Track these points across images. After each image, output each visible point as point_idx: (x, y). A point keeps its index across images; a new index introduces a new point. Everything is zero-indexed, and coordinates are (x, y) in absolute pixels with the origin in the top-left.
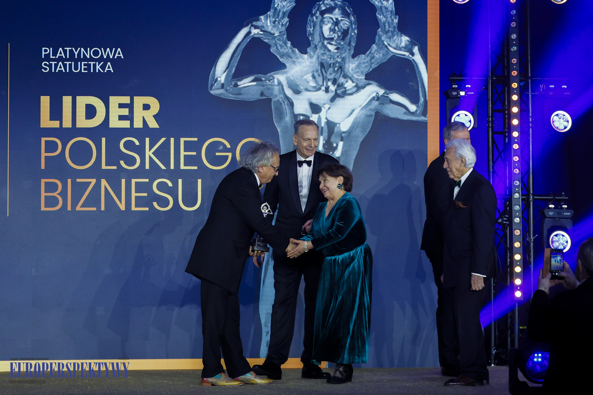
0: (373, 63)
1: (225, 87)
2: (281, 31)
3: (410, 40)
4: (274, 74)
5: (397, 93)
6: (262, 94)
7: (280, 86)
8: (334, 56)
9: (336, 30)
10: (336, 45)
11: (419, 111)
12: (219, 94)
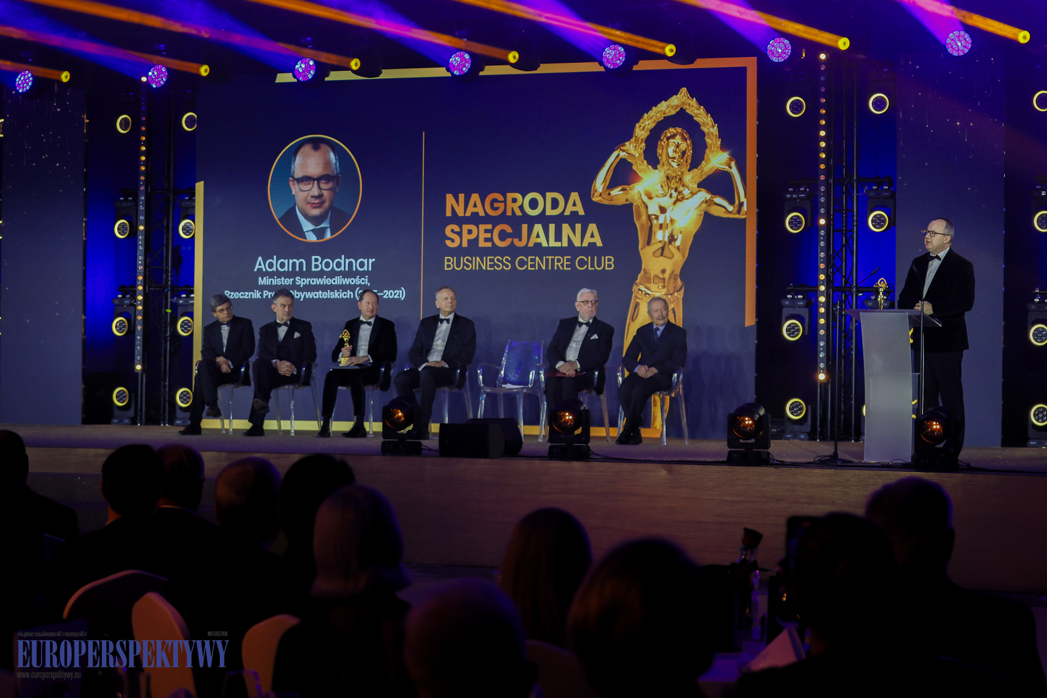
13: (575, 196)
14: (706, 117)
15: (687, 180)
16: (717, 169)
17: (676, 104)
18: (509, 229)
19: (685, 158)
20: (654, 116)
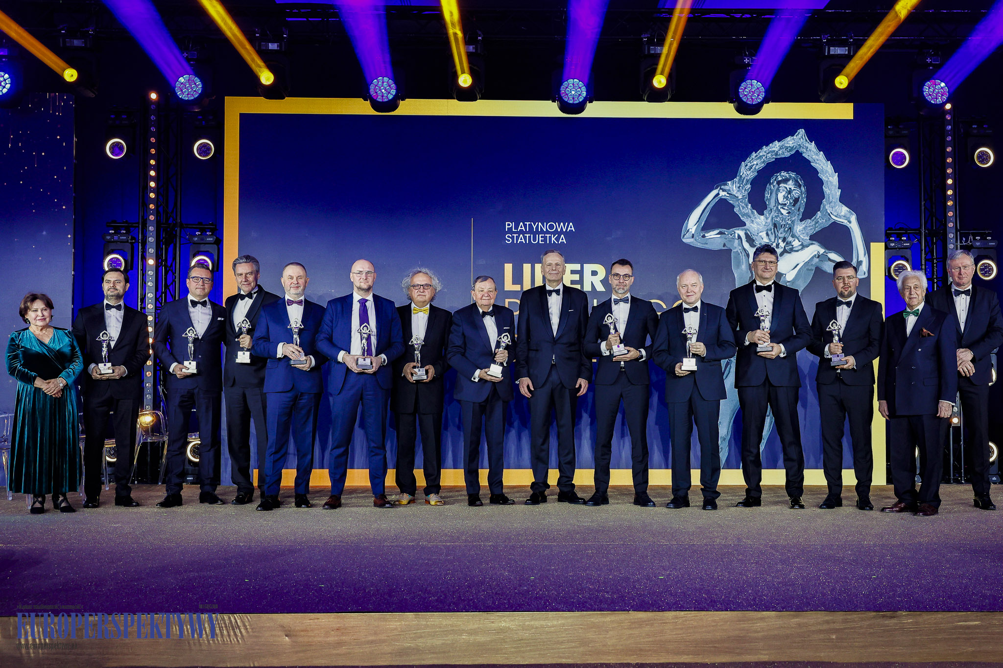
6: (724, 245)
7: (740, 240)
8: (785, 219)
14: (826, 164)
17: (792, 145)
20: (764, 156)
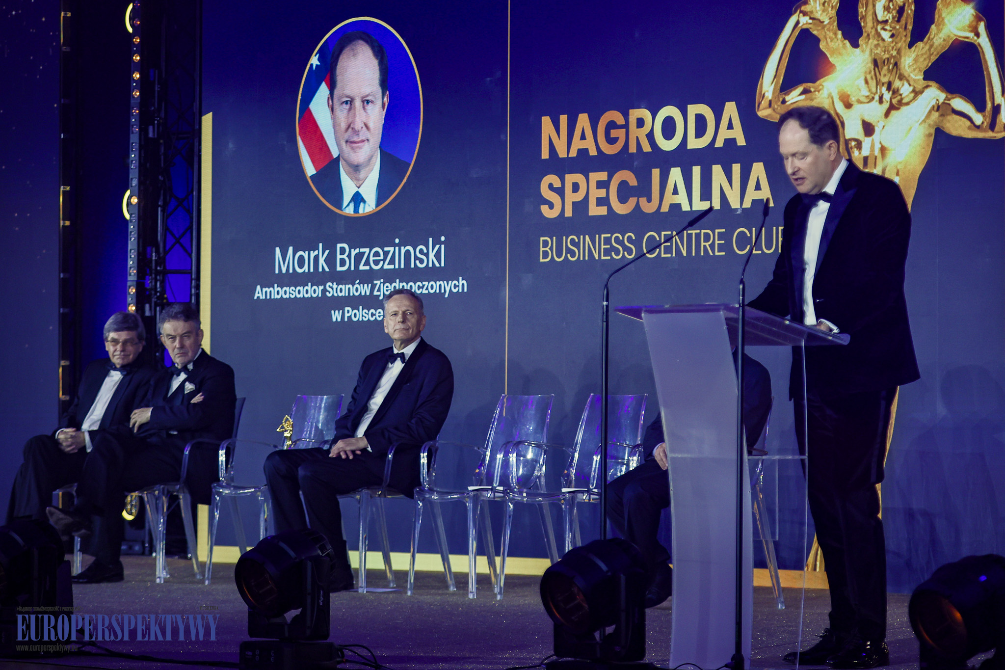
0: (933, 53)
1: (772, 105)
2: (831, 16)
3: (976, 13)
4: (823, 82)
5: (960, 97)
9: (890, 8)
10: (891, 31)
11: (985, 124)
12: (767, 116)
13: (731, 109)
15: (907, 66)
16: (956, 39)
18: (633, 182)
19: (903, 22)
